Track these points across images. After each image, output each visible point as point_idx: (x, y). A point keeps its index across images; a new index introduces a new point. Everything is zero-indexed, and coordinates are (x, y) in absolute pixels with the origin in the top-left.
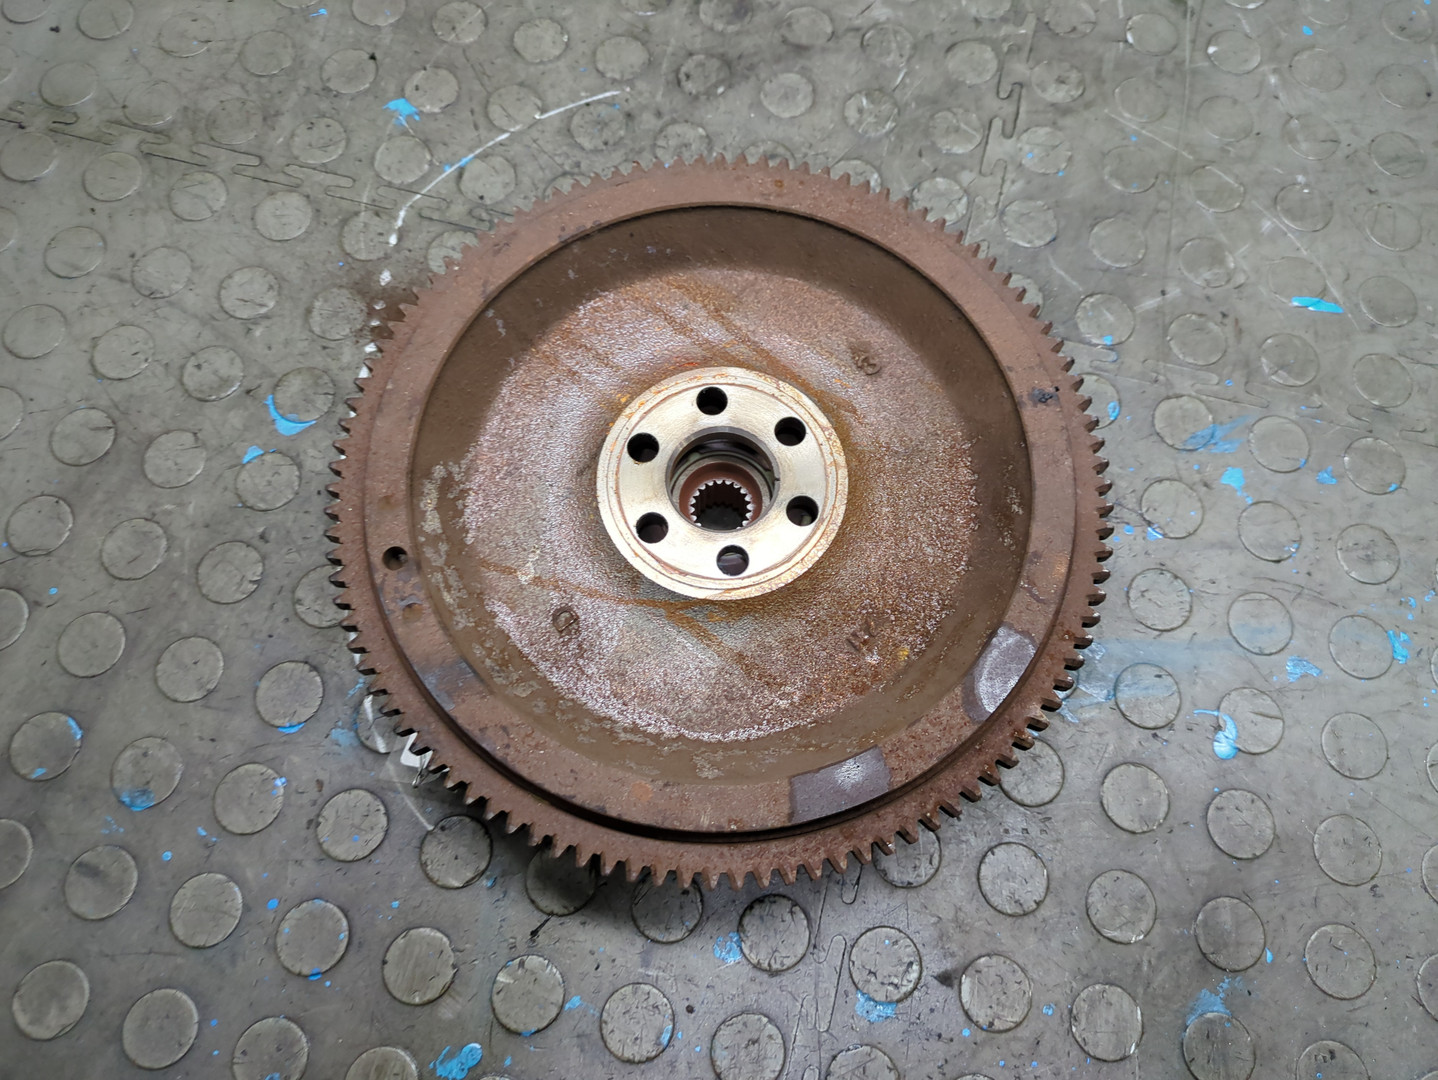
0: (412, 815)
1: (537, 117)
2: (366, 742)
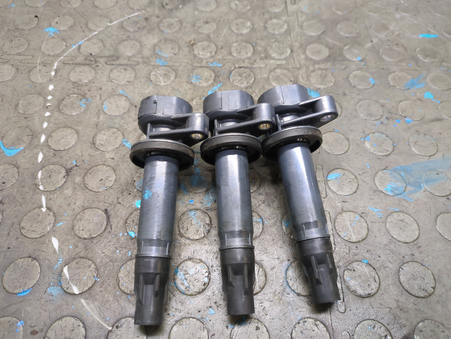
0: (99, 324)
1: (109, 24)
2: (67, 290)
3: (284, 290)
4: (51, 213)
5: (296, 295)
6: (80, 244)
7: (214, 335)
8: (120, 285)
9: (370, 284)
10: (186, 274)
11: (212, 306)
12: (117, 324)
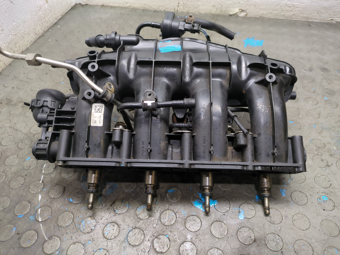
0: (43, 236)
2: (37, 219)
3: (124, 241)
4: (43, 184)
5: (128, 244)
6: (49, 200)
7: (86, 253)
8: (58, 221)
9: (164, 247)
10: (86, 223)
11: (91, 240)
12: (50, 238)
